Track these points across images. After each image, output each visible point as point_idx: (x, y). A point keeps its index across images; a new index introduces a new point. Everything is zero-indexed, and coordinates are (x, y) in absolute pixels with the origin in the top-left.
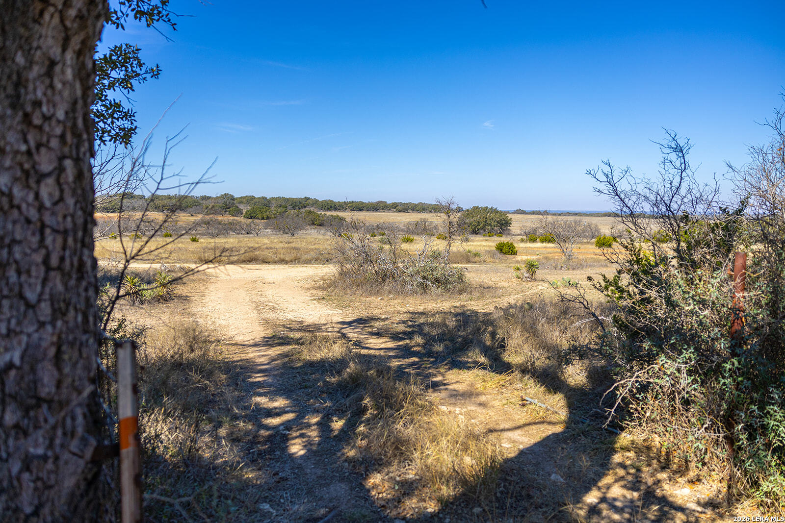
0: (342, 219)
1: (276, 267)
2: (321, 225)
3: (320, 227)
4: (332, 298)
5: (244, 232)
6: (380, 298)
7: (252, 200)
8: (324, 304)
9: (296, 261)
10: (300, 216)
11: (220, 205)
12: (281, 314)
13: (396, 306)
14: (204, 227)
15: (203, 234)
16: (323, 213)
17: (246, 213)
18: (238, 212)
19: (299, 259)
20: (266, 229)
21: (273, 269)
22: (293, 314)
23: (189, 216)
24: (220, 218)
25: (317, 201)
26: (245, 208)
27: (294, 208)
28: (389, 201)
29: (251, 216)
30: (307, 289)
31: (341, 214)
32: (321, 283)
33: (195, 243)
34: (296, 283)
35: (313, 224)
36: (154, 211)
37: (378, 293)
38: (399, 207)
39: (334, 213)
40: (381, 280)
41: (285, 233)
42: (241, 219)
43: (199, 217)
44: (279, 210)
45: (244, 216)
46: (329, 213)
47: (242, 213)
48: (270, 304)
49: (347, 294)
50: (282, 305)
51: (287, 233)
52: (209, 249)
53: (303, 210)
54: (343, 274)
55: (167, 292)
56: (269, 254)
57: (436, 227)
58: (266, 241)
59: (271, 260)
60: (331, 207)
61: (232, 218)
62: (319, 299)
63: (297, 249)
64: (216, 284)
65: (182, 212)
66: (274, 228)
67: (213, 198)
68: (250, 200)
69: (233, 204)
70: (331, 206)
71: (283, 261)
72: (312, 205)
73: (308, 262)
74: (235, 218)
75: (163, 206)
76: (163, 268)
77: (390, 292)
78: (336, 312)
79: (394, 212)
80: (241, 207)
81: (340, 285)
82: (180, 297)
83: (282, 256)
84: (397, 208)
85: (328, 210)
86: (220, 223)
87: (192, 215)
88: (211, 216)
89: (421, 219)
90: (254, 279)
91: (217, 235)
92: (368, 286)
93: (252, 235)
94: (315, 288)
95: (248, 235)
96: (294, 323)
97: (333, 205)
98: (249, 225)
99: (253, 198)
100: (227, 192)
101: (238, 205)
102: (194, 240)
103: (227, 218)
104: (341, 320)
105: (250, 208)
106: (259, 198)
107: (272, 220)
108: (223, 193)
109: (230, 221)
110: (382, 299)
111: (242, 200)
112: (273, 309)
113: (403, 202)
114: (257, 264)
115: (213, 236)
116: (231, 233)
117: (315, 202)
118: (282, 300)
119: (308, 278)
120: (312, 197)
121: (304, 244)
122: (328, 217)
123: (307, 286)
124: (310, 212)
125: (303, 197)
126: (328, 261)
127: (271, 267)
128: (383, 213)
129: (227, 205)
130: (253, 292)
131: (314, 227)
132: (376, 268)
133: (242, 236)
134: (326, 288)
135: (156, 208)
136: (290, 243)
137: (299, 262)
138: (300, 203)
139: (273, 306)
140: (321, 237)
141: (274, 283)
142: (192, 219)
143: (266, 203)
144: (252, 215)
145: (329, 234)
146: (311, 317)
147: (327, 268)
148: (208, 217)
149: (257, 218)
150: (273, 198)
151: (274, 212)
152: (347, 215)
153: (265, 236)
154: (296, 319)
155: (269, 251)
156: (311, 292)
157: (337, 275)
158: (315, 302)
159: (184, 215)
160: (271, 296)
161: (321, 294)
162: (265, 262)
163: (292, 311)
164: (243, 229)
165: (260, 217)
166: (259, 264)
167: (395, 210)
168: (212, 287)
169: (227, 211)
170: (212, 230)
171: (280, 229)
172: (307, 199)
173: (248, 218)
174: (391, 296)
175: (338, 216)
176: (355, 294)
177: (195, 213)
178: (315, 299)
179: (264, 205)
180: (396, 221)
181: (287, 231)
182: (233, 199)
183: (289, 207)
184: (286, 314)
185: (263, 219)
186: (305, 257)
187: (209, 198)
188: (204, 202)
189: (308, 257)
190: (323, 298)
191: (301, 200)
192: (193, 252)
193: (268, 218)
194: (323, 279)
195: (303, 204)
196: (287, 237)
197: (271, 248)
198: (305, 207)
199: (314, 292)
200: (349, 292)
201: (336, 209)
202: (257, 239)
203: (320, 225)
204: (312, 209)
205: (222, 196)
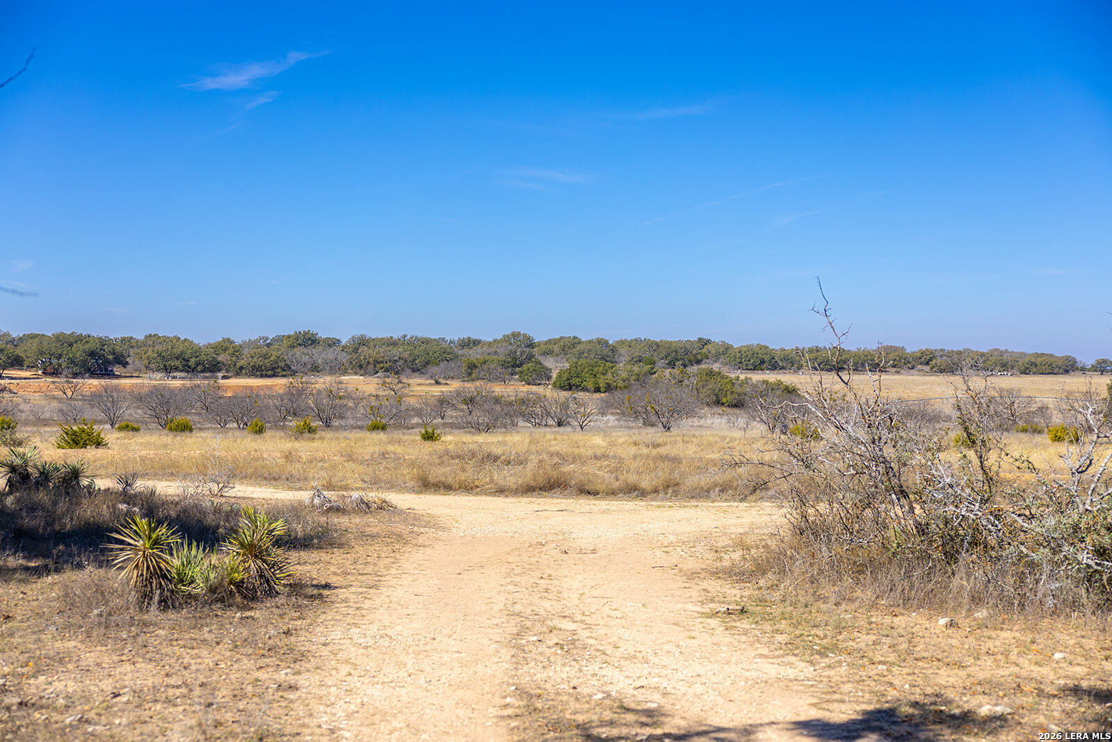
0: (791, 391)
1: (613, 504)
2: (738, 405)
3: (737, 411)
4: (776, 610)
5: (550, 422)
6: (943, 621)
7: (574, 345)
8: (746, 633)
9: (669, 489)
10: (686, 382)
11: (502, 358)
12: (594, 667)
13: (1013, 657)
14: (462, 410)
15: (453, 426)
16: (742, 377)
17: (560, 376)
18: (541, 375)
19: (677, 484)
20: (603, 414)
21: (604, 512)
22: (636, 669)
23: (431, 385)
24: (498, 389)
25: (727, 348)
26: (556, 366)
27: (672, 365)
28: (912, 348)
29: (568, 385)
30: (693, 576)
31: (787, 378)
32: (737, 556)
33: (428, 444)
34: (659, 553)
35: (718, 403)
36: (356, 374)
37: (932, 602)
38: (938, 361)
39: (772, 377)
40: (937, 555)
41: (648, 424)
42: (547, 391)
43: (455, 385)
44: (636, 369)
45: (554, 385)
46: (757, 377)
47: (549, 378)
48: (568, 625)
49: (825, 600)
50: (602, 631)
51: (653, 425)
52: (452, 458)
53: (693, 369)
54: (807, 531)
55: (260, 569)
56: (600, 474)
57: (1043, 410)
58: (599, 440)
59: (600, 487)
60: (763, 362)
61: (526, 388)
62: (729, 612)
63: (676, 460)
64: (428, 551)
65: (416, 374)
66: (623, 414)
67: (485, 343)
68: (568, 346)
69: (530, 357)
70: (763, 360)
71: (633, 491)
72: (717, 357)
73: (702, 493)
74: (534, 388)
75: (376, 362)
76: (317, 501)
77: (976, 600)
78: (791, 673)
79: (926, 374)
80: (549, 363)
81: (798, 567)
82: (296, 588)
83: (632, 478)
84: (933, 362)
85: (755, 368)
86: (497, 400)
87: (437, 383)
88: (478, 383)
89: (1002, 390)
90: (539, 540)
91: (488, 428)
92: (896, 574)
93: (569, 429)
94: (715, 574)
95: (561, 429)
96: (630, 717)
97: (766, 358)
98: (565, 406)
99: (575, 342)
100: (517, 330)
101: (542, 359)
102: (429, 437)
103: (513, 389)
104: (813, 714)
105: (567, 365)
106: (590, 342)
107: (617, 394)
108: (509, 332)
109: (521, 395)
110: (952, 624)
111: (550, 347)
112: (570, 647)
113: (948, 348)
114: (565, 497)
115: (478, 428)
116: (521, 423)
117: (724, 351)
118: (606, 610)
119: (697, 540)
120: (716, 338)
121: (691, 450)
122: (755, 386)
123: (691, 565)
124: (711, 374)
125: (694, 338)
126: (756, 489)
127: (602, 504)
128: (897, 377)
129: (515, 359)
130: (523, 580)
131: (719, 410)
132: (918, 511)
133: (548, 429)
134: (752, 573)
135: (361, 367)
136: (659, 445)
137: (676, 494)
138: (687, 352)
139: (574, 633)
140: (738, 434)
141: (594, 551)
142: (437, 390)
143: (606, 353)
144: (573, 381)
145: (758, 429)
146: (698, 688)
147: (754, 512)
148: (470, 386)
149: (585, 389)
150: (622, 342)
151: (624, 375)
152: (803, 381)
153: (598, 430)
154: (640, 694)
155: (599, 464)
156: (705, 584)
157: (786, 533)
158: (714, 622)
159: (421, 381)
160: (574, 596)
161: (735, 593)
162: (586, 491)
163: (631, 658)
164: (548, 414)
165: (590, 385)
166: (570, 496)
167: (927, 368)
168: (412, 559)
169: (515, 373)
170: (479, 416)
171: (636, 415)
172: (704, 343)
173: (562, 388)
174: (982, 614)
175: (779, 383)
176: (851, 600)
177: (445, 378)
178: (715, 614)
179: (602, 359)
180: (931, 395)
181: (653, 418)
182: (531, 345)
183: (661, 363)
184: (609, 672)
185: (597, 390)
186: (693, 480)
187: (477, 343)
188: (465, 351)
189: (703, 480)
190: (743, 611)
191: (688, 346)
192: (412, 464)
193: (609, 388)
194: (741, 544)
195: (695, 356)
196: (654, 434)
197: (605, 457)
198: (699, 362)
199: (713, 586)
200: (828, 590)
201: (774, 367)
202: (579, 436)
203: (736, 406)
204: (716, 367)
205: (506, 339)
